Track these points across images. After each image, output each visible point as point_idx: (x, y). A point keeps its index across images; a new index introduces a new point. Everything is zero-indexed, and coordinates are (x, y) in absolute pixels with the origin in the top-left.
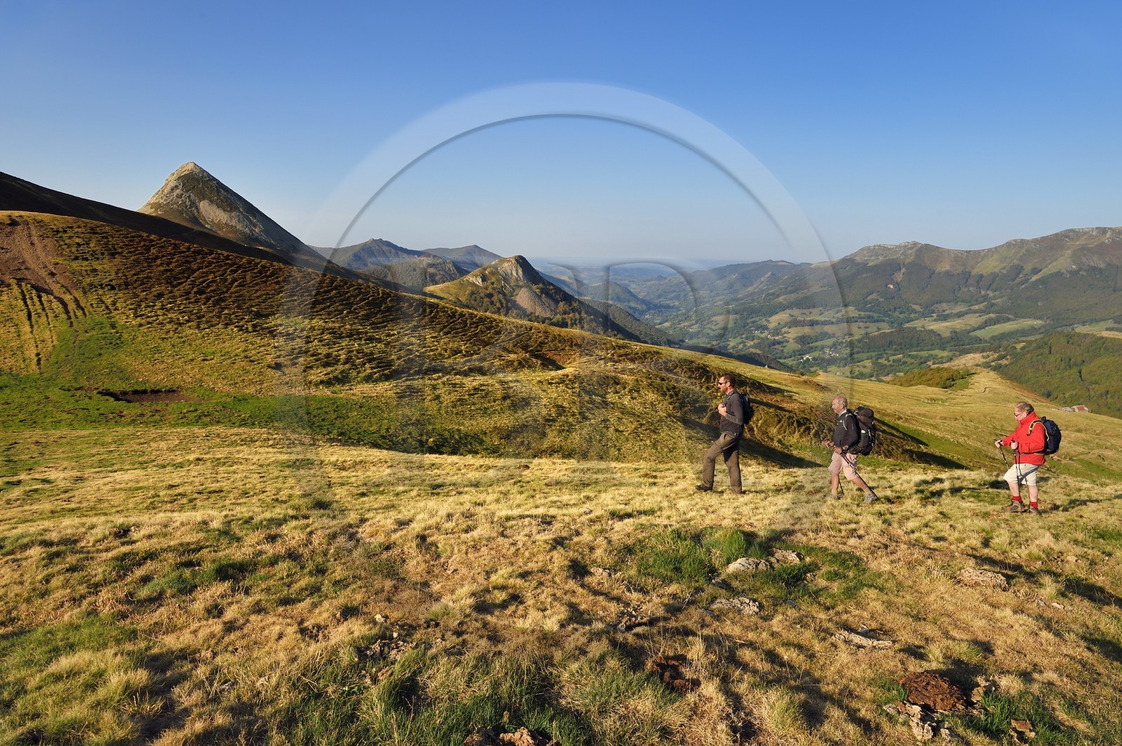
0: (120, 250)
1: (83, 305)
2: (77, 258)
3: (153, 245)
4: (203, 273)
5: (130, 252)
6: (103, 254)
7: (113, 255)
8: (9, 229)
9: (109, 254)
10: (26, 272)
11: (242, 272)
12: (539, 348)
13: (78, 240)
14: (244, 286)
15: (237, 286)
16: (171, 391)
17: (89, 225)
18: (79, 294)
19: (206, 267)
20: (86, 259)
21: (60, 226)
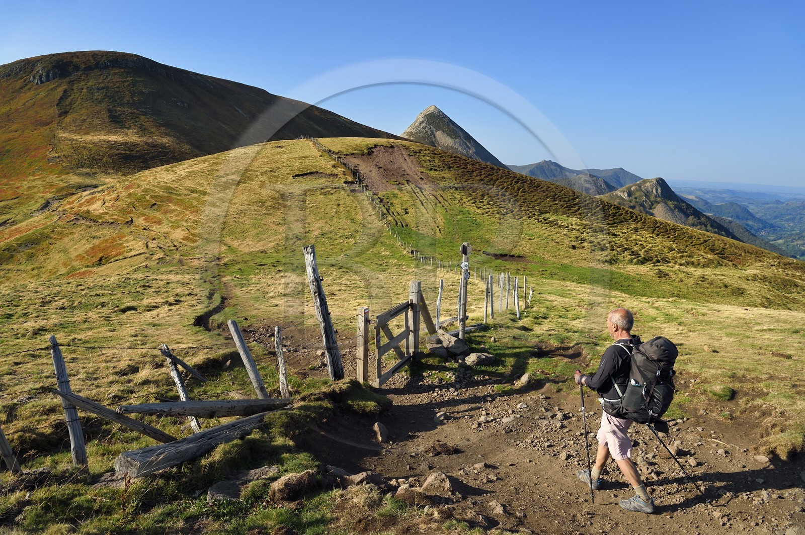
0: (452, 165)
2: (431, 169)
3: (468, 163)
4: (500, 182)
5: (458, 167)
6: (444, 167)
7: (449, 168)
8: (391, 150)
9: (447, 168)
10: (408, 176)
11: (522, 183)
13: (428, 158)
14: (525, 192)
15: (522, 192)
16: (519, 257)
17: (430, 149)
18: (441, 192)
19: (501, 179)
20: (436, 170)
21: (417, 149)
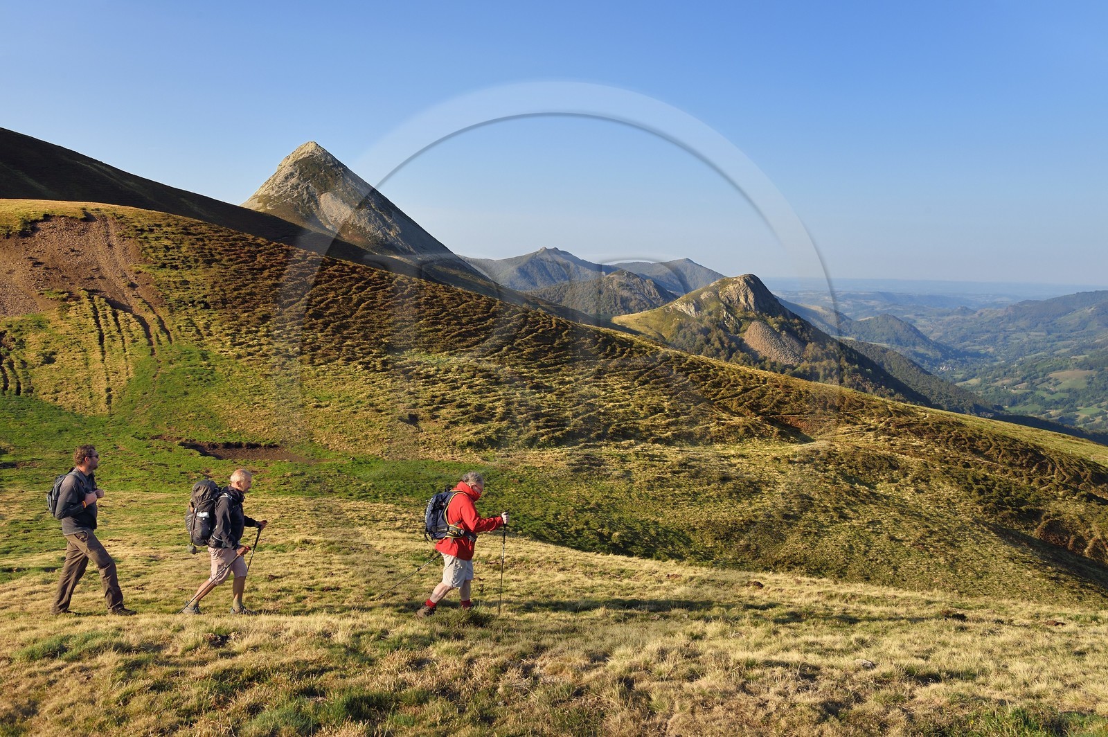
0: (218, 257)
1: (168, 327)
2: (164, 266)
3: (260, 252)
4: (322, 289)
5: (231, 260)
6: (196, 261)
7: (209, 263)
8: (82, 226)
9: (205, 261)
10: (100, 282)
11: (372, 290)
12: (776, 410)
13: (166, 242)
14: (373, 308)
15: (364, 309)
16: (272, 446)
17: (181, 223)
18: (163, 313)
19: (326, 282)
20: (176, 268)
21: (146, 224)
